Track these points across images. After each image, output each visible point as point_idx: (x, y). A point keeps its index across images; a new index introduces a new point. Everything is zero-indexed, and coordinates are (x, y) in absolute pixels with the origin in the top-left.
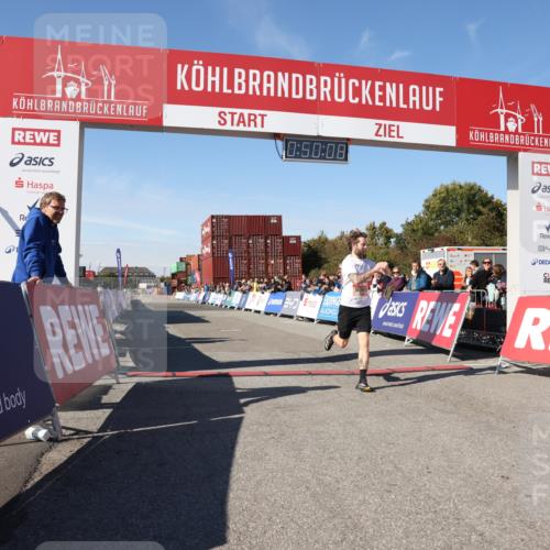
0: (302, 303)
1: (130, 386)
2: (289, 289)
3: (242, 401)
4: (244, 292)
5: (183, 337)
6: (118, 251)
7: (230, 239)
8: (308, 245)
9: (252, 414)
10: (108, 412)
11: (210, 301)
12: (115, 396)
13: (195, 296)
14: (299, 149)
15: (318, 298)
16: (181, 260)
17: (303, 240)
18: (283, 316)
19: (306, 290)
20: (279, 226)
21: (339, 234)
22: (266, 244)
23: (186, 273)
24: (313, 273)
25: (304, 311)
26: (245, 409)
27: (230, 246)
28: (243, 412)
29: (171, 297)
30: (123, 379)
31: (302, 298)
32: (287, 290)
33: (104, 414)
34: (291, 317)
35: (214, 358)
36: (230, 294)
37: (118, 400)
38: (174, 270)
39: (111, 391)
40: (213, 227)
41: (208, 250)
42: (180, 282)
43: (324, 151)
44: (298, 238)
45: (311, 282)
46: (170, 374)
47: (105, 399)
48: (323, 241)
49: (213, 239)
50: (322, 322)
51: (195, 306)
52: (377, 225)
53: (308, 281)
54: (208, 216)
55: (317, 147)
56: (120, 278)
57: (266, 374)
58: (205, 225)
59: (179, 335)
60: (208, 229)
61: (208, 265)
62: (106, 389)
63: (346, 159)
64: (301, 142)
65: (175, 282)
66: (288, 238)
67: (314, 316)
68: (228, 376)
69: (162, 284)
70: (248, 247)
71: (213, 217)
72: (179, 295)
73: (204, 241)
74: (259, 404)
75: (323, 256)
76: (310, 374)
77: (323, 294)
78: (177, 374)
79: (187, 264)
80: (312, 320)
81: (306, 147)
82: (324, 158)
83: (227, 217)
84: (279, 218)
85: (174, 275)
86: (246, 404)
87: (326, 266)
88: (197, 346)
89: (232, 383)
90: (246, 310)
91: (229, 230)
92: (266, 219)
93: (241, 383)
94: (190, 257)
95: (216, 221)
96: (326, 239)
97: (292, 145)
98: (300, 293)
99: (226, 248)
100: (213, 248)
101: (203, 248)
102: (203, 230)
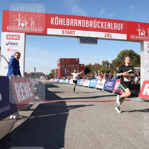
0: (85, 82)
1: (38, 105)
2: (81, 78)
3: (68, 109)
4: (69, 79)
5: (52, 91)
6: (35, 68)
7: (65, 65)
8: (86, 66)
9: (71, 112)
10: (32, 111)
11: (60, 82)
12: (34, 107)
13: (56, 80)
14: (84, 40)
15: (89, 81)
16: (52, 70)
17: (85, 65)
18: (79, 86)
19: (86, 79)
20: (78, 61)
21: (95, 64)
22: (75, 66)
23: (53, 74)
24: (87, 74)
25: (85, 84)
26: (69, 111)
27: (65, 67)
28: (68, 112)
29: (49, 80)
30: (36, 103)
31: (84, 81)
32: (80, 79)
33: (31, 112)
34: (82, 86)
35: (61, 97)
36: (65, 80)
37: (35, 108)
38: (50, 73)
39: (33, 106)
40: (60, 61)
41: (59, 68)
42: (51, 76)
43: (91, 41)
44: (84, 65)
45: (87, 76)
46: (49, 101)
47: (31, 108)
48: (90, 65)
49: (60, 65)
50: (90, 87)
51: (56, 83)
52: (105, 61)
53: (86, 76)
54: (59, 59)
55: (89, 40)
56: (35, 75)
57: (75, 102)
58: (58, 61)
59: (51, 91)
60: (59, 62)
61: (59, 72)
62: (32, 105)
63: (97, 43)
64: (84, 39)
65: (50, 77)
66: (81, 65)
67: (88, 86)
68: (64, 102)
69: (47, 77)
70: (70, 67)
71: (60, 59)
72: (51, 80)
73: (58, 65)
74: (73, 109)
75: (90, 69)
76: (87, 101)
77: (90, 80)
78: (51, 101)
79: (54, 72)
80: (87, 87)
81: (86, 40)
82: (91, 43)
83: (64, 59)
84: (78, 59)
85: (50, 75)
86: (69, 109)
87: (91, 72)
88: (56, 94)
89: (66, 104)
90: (69, 84)
91: (65, 62)
92: (75, 59)
93: (68, 104)
94: (54, 70)
96: (91, 65)
97: (82, 40)
98: (84, 79)
99: (64, 67)
101: (58, 67)
102: (58, 62)
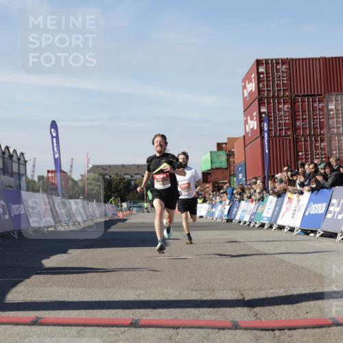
4: (280, 195)
7: (293, 103)
36: (262, 199)
40: (259, 81)
41: (253, 124)
49: (260, 104)
58: (247, 79)
60: (252, 87)
73: (247, 108)
79: (230, 155)
83: (284, 62)
91: (289, 87)
95: (266, 70)
100: (261, 121)
101: (246, 122)
102: (244, 87)
